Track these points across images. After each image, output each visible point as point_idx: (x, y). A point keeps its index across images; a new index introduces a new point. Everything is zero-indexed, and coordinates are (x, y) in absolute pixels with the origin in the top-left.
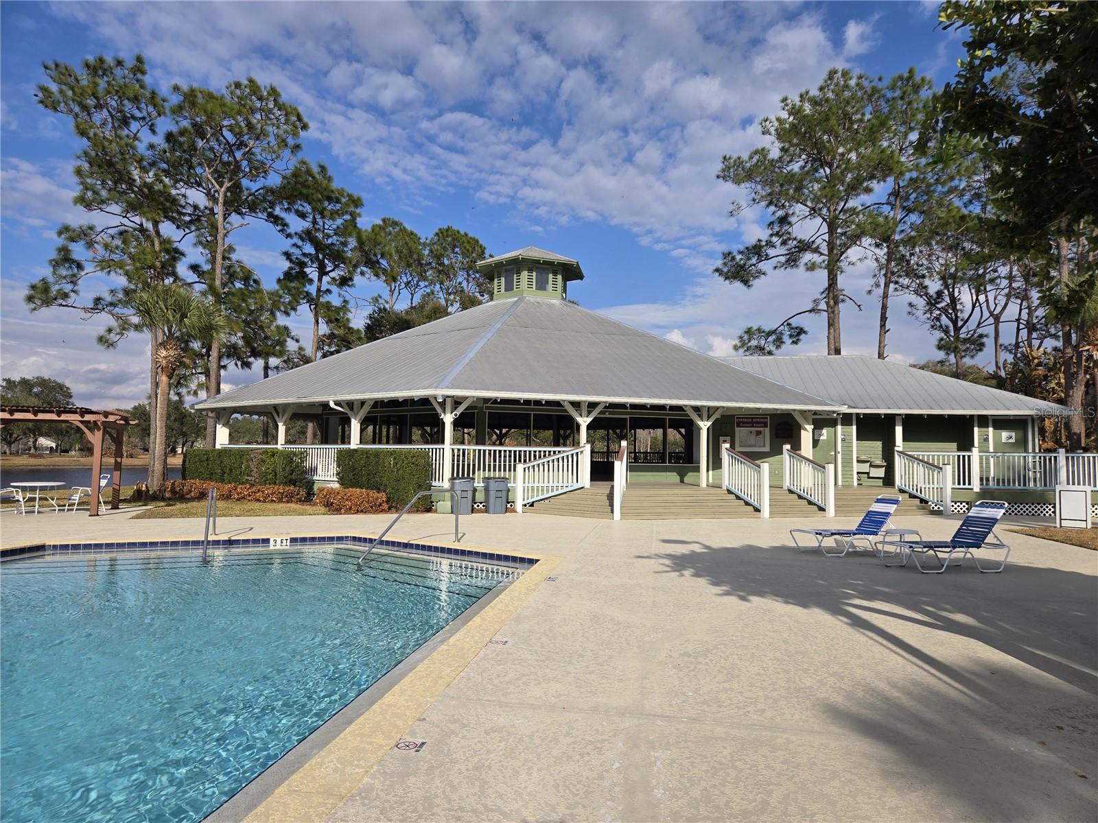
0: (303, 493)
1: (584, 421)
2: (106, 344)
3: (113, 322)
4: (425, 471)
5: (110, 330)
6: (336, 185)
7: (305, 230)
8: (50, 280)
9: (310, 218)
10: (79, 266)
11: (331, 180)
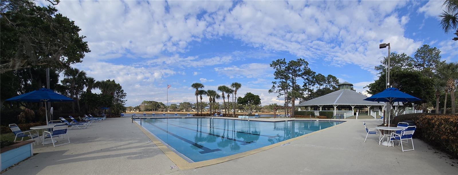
0: (314, 117)
1: (353, 107)
2: (279, 97)
3: (279, 94)
4: (332, 113)
6: (311, 71)
7: (306, 78)
8: (271, 89)
9: (307, 76)
10: (275, 87)
11: (310, 70)
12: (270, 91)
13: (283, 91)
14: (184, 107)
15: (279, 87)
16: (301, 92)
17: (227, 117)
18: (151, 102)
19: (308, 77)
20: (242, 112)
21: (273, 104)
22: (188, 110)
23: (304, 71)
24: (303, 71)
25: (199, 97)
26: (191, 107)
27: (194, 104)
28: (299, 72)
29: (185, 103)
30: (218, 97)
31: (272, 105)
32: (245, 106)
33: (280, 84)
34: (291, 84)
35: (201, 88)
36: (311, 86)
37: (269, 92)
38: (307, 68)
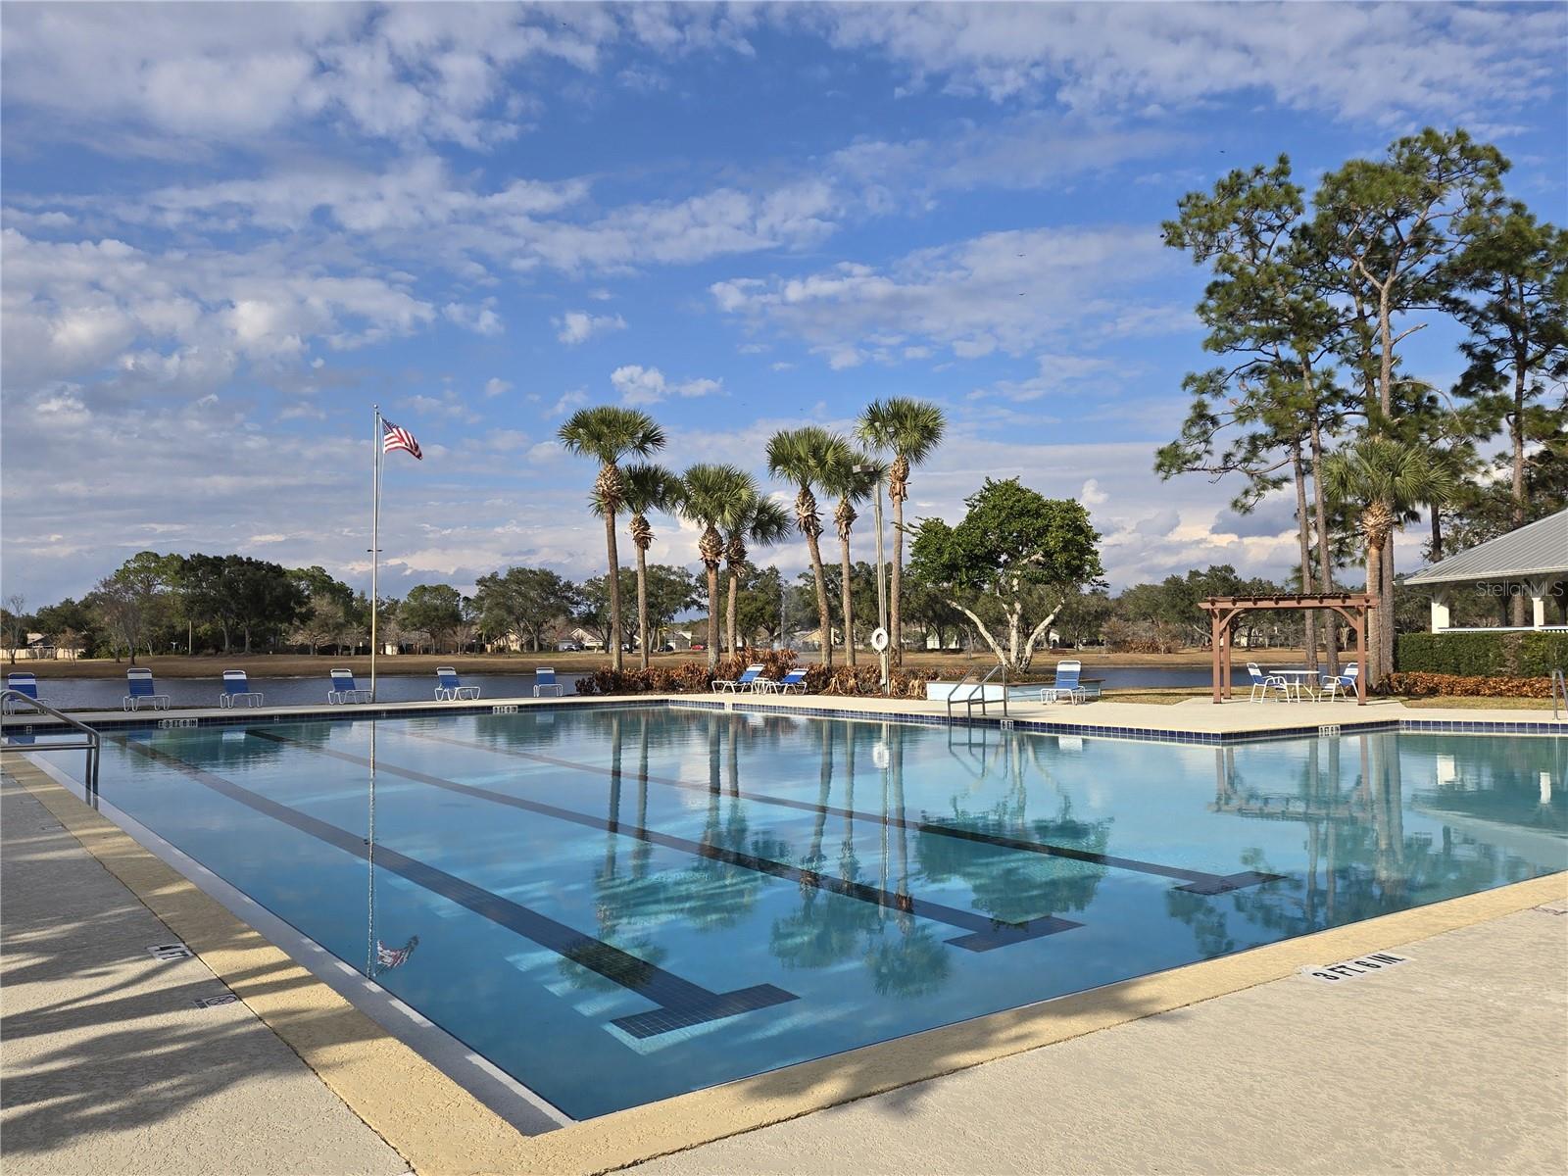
2: (1243, 510)
3: (1249, 483)
5: (1246, 493)
6: (1539, 223)
7: (1491, 305)
8: (1182, 442)
9: (1498, 286)
10: (1214, 421)
11: (1530, 219)
12: (1172, 460)
13: (1278, 454)
14: (510, 611)
15: (1243, 415)
16: (1444, 444)
17: (835, 693)
18: (216, 564)
19: (1508, 290)
20: (953, 646)
21: (1194, 574)
22: (548, 637)
23: (1469, 238)
24: (1457, 246)
25: (625, 524)
26: (567, 612)
27: (590, 582)
28: (1419, 258)
29: (520, 576)
30: (769, 524)
31: (1185, 577)
32: (976, 598)
33: (1252, 395)
34: (1346, 379)
35: (641, 448)
36: (1542, 377)
37: (1159, 467)
38: (1499, 202)
